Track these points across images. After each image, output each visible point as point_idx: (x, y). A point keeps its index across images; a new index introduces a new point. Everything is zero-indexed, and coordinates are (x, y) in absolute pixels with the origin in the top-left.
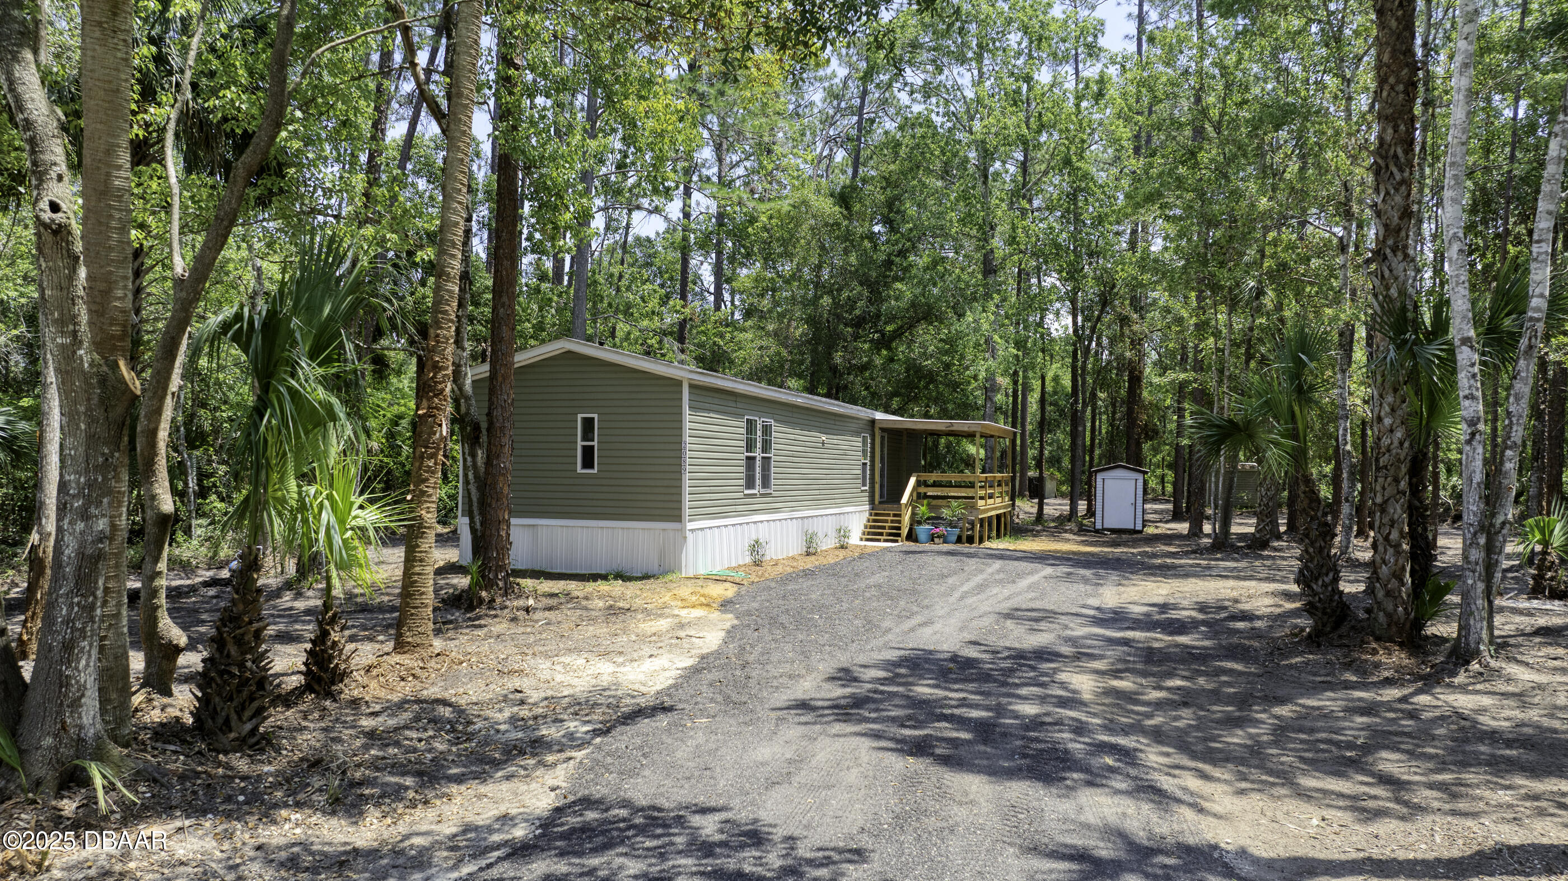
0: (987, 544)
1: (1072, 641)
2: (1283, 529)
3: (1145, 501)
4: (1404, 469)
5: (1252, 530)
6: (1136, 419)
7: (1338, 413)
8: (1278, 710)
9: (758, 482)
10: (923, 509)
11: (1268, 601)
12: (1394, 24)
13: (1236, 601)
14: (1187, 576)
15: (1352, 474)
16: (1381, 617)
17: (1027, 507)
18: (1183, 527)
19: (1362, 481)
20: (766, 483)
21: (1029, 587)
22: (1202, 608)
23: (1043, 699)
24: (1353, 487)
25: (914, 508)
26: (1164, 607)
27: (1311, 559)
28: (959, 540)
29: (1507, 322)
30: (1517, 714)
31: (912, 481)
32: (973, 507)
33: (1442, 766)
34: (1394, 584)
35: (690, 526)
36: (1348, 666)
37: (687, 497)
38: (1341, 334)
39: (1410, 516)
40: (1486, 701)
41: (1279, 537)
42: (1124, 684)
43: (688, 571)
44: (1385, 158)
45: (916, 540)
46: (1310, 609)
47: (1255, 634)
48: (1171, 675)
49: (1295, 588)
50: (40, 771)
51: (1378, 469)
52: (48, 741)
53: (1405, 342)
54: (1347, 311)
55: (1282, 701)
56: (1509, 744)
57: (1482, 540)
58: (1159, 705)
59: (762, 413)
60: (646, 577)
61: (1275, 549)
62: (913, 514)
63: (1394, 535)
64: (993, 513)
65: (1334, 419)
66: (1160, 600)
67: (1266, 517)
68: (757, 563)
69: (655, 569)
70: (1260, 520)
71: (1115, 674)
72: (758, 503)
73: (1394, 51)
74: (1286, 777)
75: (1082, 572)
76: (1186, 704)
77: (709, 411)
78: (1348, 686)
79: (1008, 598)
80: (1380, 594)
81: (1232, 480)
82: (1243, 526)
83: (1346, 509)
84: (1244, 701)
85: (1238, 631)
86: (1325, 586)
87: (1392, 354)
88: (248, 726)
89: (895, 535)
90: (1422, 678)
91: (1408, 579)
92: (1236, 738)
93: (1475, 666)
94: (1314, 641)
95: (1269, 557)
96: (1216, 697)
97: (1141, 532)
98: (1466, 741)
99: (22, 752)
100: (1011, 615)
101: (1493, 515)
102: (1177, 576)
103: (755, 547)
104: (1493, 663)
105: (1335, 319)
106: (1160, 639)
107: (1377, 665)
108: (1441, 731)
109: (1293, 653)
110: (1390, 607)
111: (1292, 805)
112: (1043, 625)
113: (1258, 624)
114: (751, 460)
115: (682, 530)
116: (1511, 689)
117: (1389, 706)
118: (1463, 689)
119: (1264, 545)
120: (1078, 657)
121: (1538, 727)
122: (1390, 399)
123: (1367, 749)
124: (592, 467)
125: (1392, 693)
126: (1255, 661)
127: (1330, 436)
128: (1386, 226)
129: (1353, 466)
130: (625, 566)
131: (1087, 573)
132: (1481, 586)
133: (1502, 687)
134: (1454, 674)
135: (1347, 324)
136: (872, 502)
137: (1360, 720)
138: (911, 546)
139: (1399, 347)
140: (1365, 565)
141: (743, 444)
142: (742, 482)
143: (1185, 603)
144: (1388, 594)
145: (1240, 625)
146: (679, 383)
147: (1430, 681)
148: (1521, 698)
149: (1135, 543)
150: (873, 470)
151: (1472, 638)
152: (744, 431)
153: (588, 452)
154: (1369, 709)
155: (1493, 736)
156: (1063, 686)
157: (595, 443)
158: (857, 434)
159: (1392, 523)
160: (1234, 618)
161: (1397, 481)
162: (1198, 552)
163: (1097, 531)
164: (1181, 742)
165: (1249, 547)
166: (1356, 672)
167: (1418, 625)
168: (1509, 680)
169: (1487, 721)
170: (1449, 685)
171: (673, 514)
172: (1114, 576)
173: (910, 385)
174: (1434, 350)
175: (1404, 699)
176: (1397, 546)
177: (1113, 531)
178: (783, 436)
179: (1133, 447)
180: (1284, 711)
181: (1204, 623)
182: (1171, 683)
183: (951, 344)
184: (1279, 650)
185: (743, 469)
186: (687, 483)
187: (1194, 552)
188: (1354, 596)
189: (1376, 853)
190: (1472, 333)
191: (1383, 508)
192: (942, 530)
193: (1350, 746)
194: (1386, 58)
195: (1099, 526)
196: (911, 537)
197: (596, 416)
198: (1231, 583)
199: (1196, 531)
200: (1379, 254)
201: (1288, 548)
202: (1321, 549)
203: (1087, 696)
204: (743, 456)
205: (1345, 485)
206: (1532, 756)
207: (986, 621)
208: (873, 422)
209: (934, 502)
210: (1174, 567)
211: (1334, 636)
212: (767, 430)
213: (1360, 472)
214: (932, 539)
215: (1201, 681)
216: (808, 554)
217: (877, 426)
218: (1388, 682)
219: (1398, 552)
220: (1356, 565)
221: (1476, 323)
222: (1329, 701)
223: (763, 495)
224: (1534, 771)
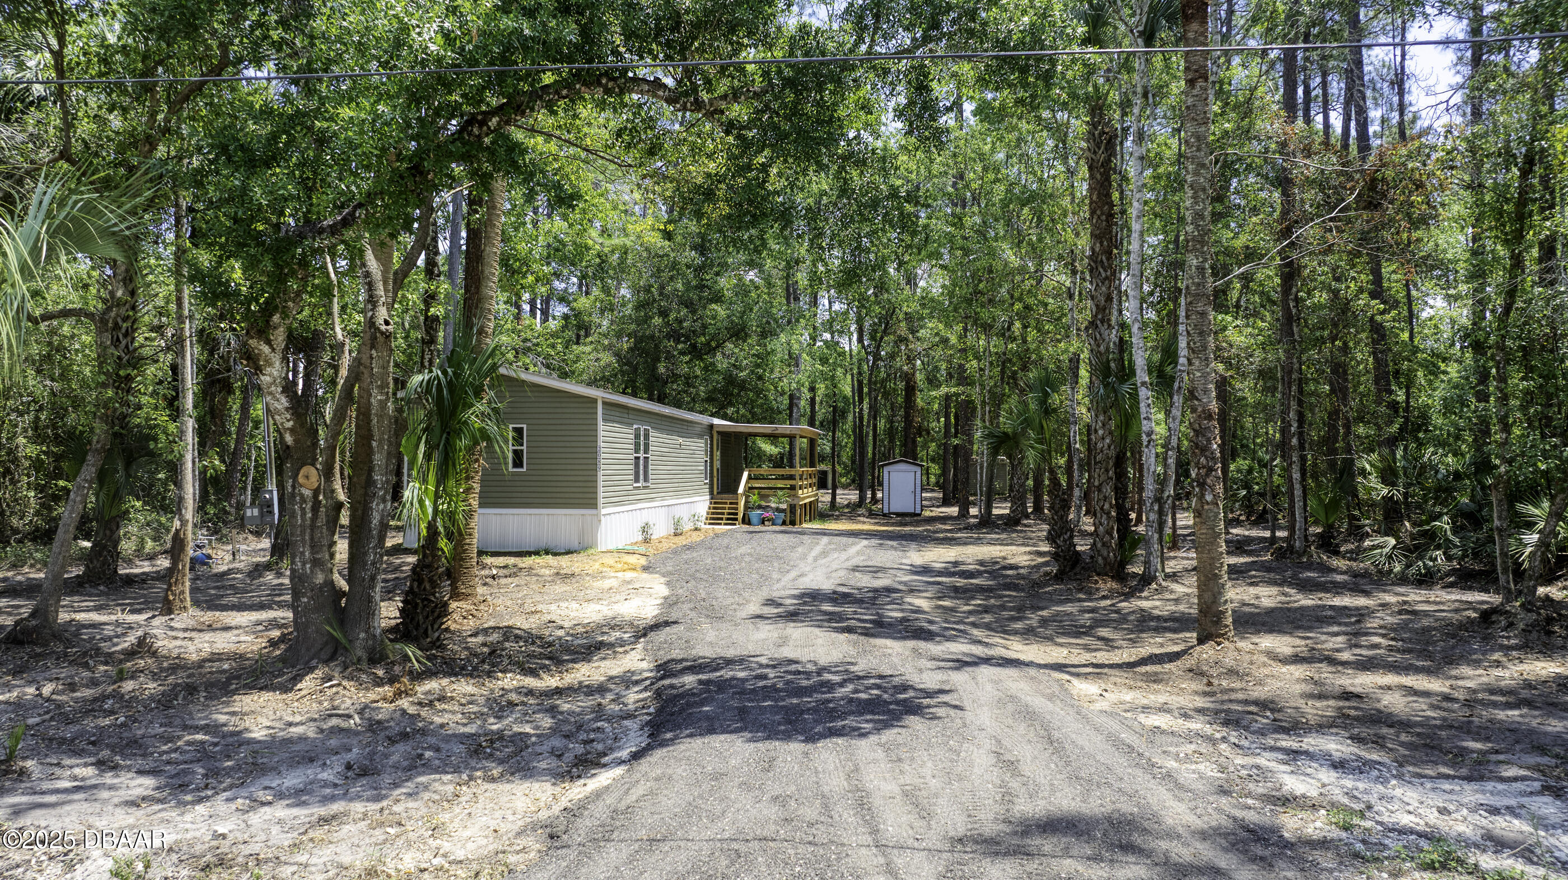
0: (804, 525)
1: (905, 583)
2: (1030, 510)
3: (923, 490)
4: (1111, 464)
5: (1007, 511)
6: (912, 421)
7: (1069, 420)
8: (1040, 613)
9: (642, 477)
10: (755, 498)
11: (1028, 557)
12: (1098, 176)
13: (1005, 558)
14: (965, 544)
15: (1081, 466)
16: (1100, 560)
17: (825, 497)
18: (954, 511)
19: (1089, 471)
20: (646, 480)
21: (858, 553)
22: (981, 563)
23: (902, 610)
24: (1081, 476)
25: (747, 497)
26: (956, 564)
27: (1056, 523)
28: (784, 523)
29: (1169, 368)
30: (1173, 608)
31: (745, 475)
32: (796, 496)
33: (1132, 632)
34: (1107, 538)
35: (604, 511)
36: (1080, 590)
37: (601, 490)
38: (1070, 361)
39: (1116, 494)
40: (1158, 603)
41: (1027, 517)
42: (946, 603)
43: (602, 547)
44: (1095, 262)
45: (749, 523)
46: (1055, 556)
47: (1020, 576)
48: (973, 598)
49: (1045, 548)
50: (360, 653)
51: (1096, 463)
52: (362, 635)
53: (1109, 383)
54: (1075, 345)
55: (1042, 609)
56: (1166, 621)
57: (1156, 508)
58: (970, 612)
59: (643, 422)
60: (569, 552)
61: (1026, 526)
62: (746, 502)
63: (1107, 506)
64: (807, 501)
65: (1066, 422)
66: (953, 560)
67: (1018, 499)
68: (646, 541)
69: (575, 545)
70: (1013, 503)
71: (939, 598)
72: (642, 494)
73: (1099, 194)
74: (1050, 639)
75: (890, 543)
76: (986, 612)
77: (614, 421)
78: (1080, 600)
79: (847, 560)
80: (1099, 545)
81: (992, 471)
82: (1001, 509)
83: (1077, 492)
84: (1020, 609)
85: (1008, 576)
86: (1065, 541)
87: (1102, 391)
88: (436, 634)
89: (732, 520)
90: (1123, 594)
91: (1115, 534)
92: (1019, 625)
93: (1154, 586)
94: (1059, 577)
95: (1021, 531)
96: (1003, 607)
97: (919, 515)
98: (1144, 621)
99: (350, 641)
100: (855, 569)
101: (1163, 491)
102: (959, 544)
103: (645, 529)
104: (1164, 584)
105: (1066, 351)
106: (960, 582)
107: (1098, 589)
108: (1132, 618)
109: (1046, 584)
110: (1105, 553)
111: (1054, 648)
112: (880, 575)
113: (1022, 571)
114: (637, 458)
115: (598, 515)
116: (1172, 597)
117: (1104, 608)
118: (1147, 598)
119: (1017, 522)
120: (912, 591)
121: (1183, 613)
122: (1102, 418)
123: (1091, 627)
124: (522, 466)
125: (1104, 603)
126: (1023, 590)
127: (1063, 435)
128: (1097, 306)
129: (1081, 460)
130: (551, 545)
131: (894, 543)
132: (1156, 536)
133: (1168, 596)
134: (1142, 591)
135: (1074, 354)
136: (711, 493)
137: (1087, 616)
138: (746, 527)
139: (1105, 386)
140: (1091, 534)
141: (632, 447)
142: (632, 477)
143: (970, 561)
144: (1104, 544)
145: (1010, 572)
146: (595, 401)
147: (1127, 596)
148: (1177, 601)
149: (918, 523)
150: (712, 466)
151: (1152, 568)
152: (632, 436)
153: (518, 455)
154: (1093, 610)
155: (1158, 618)
156: (910, 604)
157: (524, 448)
158: (700, 436)
159: (1105, 498)
160: (1005, 568)
161: (1107, 471)
162: (969, 528)
163: (884, 515)
164: (988, 627)
165: (1006, 524)
166: (1085, 593)
167: (1123, 564)
168: (1172, 592)
169: (1156, 612)
170: (1140, 597)
171: (591, 503)
172: (913, 545)
173: (726, 393)
174: (1126, 388)
175: (1113, 605)
176: (1108, 513)
177: (898, 514)
178: (658, 439)
179: (910, 445)
180: (1045, 613)
181: (986, 572)
182: (973, 602)
183: (763, 359)
184: (1036, 584)
185: (632, 467)
186: (601, 478)
187: (965, 528)
188: (1084, 552)
189: (1094, 661)
190: (1147, 379)
191: (1099, 489)
192: (770, 514)
193: (1082, 626)
194: (1094, 198)
195: (886, 511)
196: (746, 521)
197: (525, 426)
198: (999, 548)
199: (964, 514)
200: (1092, 324)
201: (1035, 525)
202: (1062, 517)
203: (927, 609)
204: (632, 457)
205: (1076, 474)
206: (1177, 625)
207: (842, 573)
208: (711, 426)
209: (763, 492)
210: (955, 539)
211: (1071, 574)
212: (647, 436)
213: (1086, 465)
214: (762, 522)
215: (992, 601)
216: (676, 535)
217: (715, 429)
218: (1104, 597)
219: (1109, 517)
220: (1084, 534)
221: (1150, 372)
222: (1068, 608)
223: (645, 488)
224: (1175, 631)
